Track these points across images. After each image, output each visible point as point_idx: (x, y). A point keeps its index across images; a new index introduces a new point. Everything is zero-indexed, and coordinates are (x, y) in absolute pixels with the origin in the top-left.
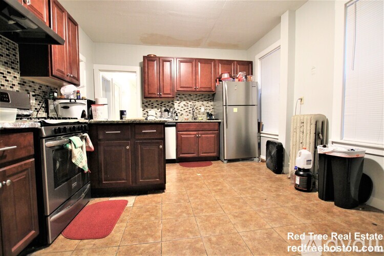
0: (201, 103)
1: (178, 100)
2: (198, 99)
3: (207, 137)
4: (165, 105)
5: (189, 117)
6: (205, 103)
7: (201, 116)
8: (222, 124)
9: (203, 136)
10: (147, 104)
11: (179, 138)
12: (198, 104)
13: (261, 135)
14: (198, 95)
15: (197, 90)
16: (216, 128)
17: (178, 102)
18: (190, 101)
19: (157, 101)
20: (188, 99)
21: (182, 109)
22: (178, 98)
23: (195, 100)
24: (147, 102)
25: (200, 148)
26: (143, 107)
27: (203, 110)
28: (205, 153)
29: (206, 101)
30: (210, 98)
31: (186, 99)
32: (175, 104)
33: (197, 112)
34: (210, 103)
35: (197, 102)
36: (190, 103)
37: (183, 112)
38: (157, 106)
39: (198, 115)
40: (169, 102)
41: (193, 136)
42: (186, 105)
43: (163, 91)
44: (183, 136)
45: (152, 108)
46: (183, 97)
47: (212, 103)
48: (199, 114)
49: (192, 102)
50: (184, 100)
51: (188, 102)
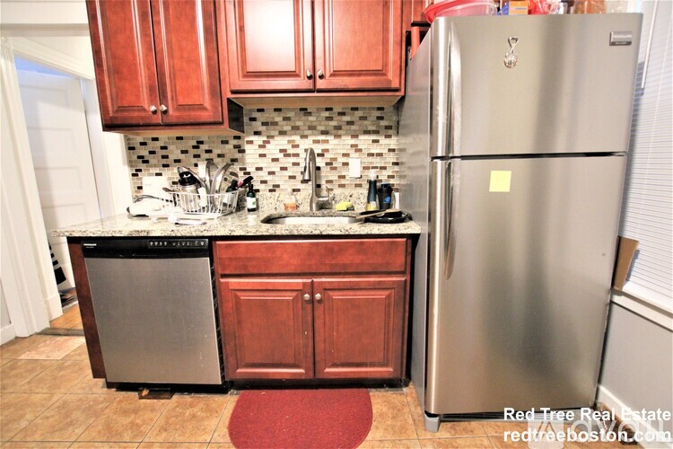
0: (349, 141)
1: (257, 133)
2: (338, 128)
3: (354, 304)
4: (208, 151)
5: (300, 196)
6: (364, 141)
7: (347, 191)
8: (423, 245)
9: (337, 296)
10: (144, 152)
11: (228, 306)
12: (337, 146)
13: (617, 299)
14: (337, 109)
15: (321, 84)
16: (400, 260)
17: (258, 140)
18: (304, 137)
19: (180, 138)
20: (295, 128)
21: (275, 167)
22: (257, 126)
23: (325, 133)
24: (143, 144)
25: (320, 346)
26: (131, 163)
27: (354, 170)
28: (343, 365)
29: (367, 132)
30: (383, 123)
31: (287, 128)
32: (247, 147)
33: (333, 176)
34: (383, 140)
35: (330, 138)
36: (306, 144)
37: (280, 179)
38: (182, 157)
39: (337, 191)
40: (226, 142)
41: (289, 297)
42: (291, 151)
43: (174, 98)
44: (244, 297)
45: (165, 166)
46: (278, 119)
47: (393, 142)
48: (342, 186)
49: (311, 139)
50: (282, 133)
51: (297, 138)
